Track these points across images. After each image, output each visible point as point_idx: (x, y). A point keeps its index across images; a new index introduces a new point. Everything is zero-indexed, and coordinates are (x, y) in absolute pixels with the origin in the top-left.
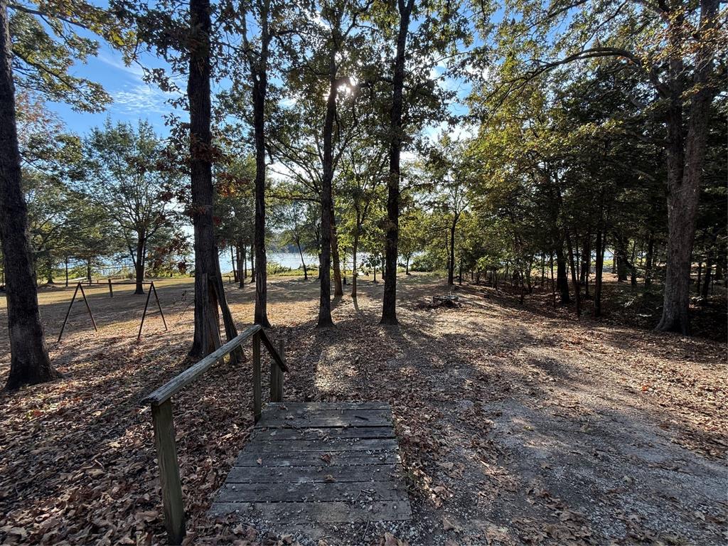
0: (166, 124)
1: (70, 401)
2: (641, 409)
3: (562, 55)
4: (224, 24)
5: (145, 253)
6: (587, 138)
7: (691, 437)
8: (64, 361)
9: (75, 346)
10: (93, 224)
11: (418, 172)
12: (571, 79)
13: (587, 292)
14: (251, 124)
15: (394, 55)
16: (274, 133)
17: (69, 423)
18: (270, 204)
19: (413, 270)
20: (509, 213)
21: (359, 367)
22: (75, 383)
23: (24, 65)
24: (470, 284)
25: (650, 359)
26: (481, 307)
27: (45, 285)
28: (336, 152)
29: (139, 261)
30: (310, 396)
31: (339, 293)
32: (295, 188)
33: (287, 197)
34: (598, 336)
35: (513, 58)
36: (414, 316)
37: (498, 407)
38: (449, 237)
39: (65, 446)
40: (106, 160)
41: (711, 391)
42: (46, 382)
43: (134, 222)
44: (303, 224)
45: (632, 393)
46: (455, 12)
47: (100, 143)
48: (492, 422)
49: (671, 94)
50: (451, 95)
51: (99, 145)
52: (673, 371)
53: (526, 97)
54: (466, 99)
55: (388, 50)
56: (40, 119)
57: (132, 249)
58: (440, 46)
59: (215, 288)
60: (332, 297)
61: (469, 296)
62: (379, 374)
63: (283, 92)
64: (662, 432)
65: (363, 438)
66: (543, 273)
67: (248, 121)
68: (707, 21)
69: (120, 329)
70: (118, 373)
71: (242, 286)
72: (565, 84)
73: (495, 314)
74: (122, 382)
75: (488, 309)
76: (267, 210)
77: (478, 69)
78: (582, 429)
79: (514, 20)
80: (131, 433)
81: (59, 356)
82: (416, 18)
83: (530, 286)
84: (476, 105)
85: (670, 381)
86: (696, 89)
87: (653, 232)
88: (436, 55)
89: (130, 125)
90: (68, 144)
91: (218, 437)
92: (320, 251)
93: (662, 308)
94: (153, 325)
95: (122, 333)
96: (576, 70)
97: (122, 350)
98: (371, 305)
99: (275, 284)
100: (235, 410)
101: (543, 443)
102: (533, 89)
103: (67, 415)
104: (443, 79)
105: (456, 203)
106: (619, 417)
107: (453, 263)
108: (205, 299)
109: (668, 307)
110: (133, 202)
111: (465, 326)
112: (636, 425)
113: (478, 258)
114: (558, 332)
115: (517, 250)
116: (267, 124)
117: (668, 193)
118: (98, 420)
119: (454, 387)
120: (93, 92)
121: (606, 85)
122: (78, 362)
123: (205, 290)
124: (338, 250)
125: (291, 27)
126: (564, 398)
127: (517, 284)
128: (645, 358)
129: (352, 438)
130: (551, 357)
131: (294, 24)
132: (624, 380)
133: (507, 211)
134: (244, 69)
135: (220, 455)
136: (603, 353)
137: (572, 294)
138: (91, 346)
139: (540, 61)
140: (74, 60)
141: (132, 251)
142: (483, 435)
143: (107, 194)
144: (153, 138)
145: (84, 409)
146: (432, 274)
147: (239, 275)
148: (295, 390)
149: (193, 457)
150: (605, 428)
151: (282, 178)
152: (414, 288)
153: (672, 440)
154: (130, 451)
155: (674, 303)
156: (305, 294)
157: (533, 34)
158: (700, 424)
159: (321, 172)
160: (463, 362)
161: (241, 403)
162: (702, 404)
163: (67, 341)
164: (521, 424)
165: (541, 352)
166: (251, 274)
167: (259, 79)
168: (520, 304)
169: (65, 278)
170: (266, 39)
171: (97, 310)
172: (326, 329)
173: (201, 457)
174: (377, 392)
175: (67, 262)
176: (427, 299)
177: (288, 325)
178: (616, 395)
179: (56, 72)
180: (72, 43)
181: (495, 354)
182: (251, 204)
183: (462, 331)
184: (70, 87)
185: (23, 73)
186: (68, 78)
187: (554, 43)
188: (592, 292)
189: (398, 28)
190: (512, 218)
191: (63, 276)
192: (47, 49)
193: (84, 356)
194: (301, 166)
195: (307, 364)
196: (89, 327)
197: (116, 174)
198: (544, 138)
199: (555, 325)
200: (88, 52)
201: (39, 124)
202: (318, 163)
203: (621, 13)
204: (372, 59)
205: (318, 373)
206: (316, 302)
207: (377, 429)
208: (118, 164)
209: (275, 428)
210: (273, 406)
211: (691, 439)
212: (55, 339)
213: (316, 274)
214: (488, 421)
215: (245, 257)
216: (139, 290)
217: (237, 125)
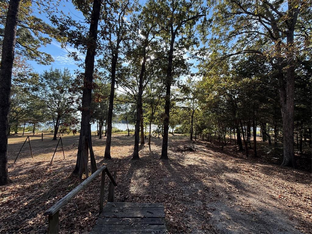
0: (75, 73)
1: (13, 196)
2: (279, 208)
3: (235, 52)
4: (102, 37)
5: (60, 121)
6: (246, 84)
7: (304, 225)
8: (14, 174)
9: (21, 166)
10: (39, 109)
11: (178, 93)
12: (239, 60)
13: (250, 146)
14: (110, 72)
15: (169, 49)
16: (119, 75)
17: (11, 208)
18: (115, 103)
19: (175, 133)
20: (216, 111)
21: (150, 181)
22: (18, 186)
23: (21, 46)
24: (200, 140)
25: (280, 181)
26: (205, 151)
27: (13, 135)
28: (144, 84)
29: (57, 125)
30: (127, 197)
31: (143, 143)
32: (126, 97)
33: (123, 101)
34: (257, 168)
35: (216, 53)
36: (175, 155)
37: (213, 205)
38: (191, 120)
39: (6, 223)
40: (48, 83)
41: (309, 199)
42: (4, 185)
43: (57, 109)
44: (129, 112)
45: (274, 199)
46: (193, 35)
47: (47, 76)
48: (211, 214)
49: (278, 68)
50: (191, 65)
51: (46, 77)
52: (292, 188)
53: (221, 66)
54: (197, 66)
55: (166, 47)
56: (23, 66)
57: (55, 120)
58: (187, 47)
59: (88, 142)
60: (140, 144)
61: (199, 146)
62: (159, 185)
63: (124, 60)
64: (290, 222)
65: (150, 224)
66: (231, 137)
67: (109, 70)
68: (290, 44)
69: (43, 157)
70: (39, 181)
71: (101, 138)
72: (236, 61)
73: (211, 155)
74: (40, 186)
75: (208, 152)
76: (114, 106)
77: (202, 56)
78: (253, 220)
79: (215, 38)
80: (40, 216)
81: (13, 171)
82: (178, 36)
83: (225, 142)
84: (201, 68)
85: (291, 193)
86: (288, 67)
87: (276, 122)
88: (185, 50)
89: (60, 70)
90: (33, 77)
91: (81, 219)
92: (136, 124)
93: (283, 155)
94: (59, 156)
95: (44, 159)
96: (241, 57)
97: (43, 168)
98: (156, 148)
99: (115, 137)
100: (91, 204)
101: (235, 227)
102: (224, 63)
103: (11, 204)
104: (188, 59)
105: (193, 105)
106: (270, 212)
107: (192, 131)
108: (83, 147)
109: (286, 155)
110: (57, 100)
111: (198, 161)
112: (278, 218)
113: (203, 129)
114: (239, 165)
115: (220, 127)
116: (116, 72)
117: (281, 107)
118: (25, 208)
119: (193, 193)
120: (47, 57)
121: (253, 63)
122: (21, 174)
123: (83, 144)
124: (143, 124)
125: (129, 37)
126: (243, 201)
127: (220, 141)
128: (278, 180)
129: (145, 224)
130: (236, 179)
131: (130, 36)
132: (270, 192)
133: (215, 110)
134: (109, 52)
135: (81, 230)
136: (259, 177)
137: (244, 146)
138: (29, 166)
139: (226, 53)
140: (41, 45)
141: (54, 121)
142: (207, 222)
143: (47, 97)
144: (69, 75)
145: (20, 201)
146: (183, 135)
147: (100, 133)
148: (120, 193)
149: (68, 231)
150: (264, 219)
151: (121, 93)
152: (176, 141)
153: (296, 227)
154: (38, 227)
155: (288, 154)
156: (128, 142)
157: (223, 43)
158: (307, 217)
159: (138, 91)
160: (197, 180)
161: (94, 200)
162: (306, 206)
163: (18, 163)
164: (225, 216)
165: (232, 176)
166: (105, 132)
167: (114, 55)
168: (221, 150)
169: (23, 131)
170: (119, 41)
171: (34, 147)
172: (136, 161)
173: (72, 231)
174: (158, 195)
175: (24, 125)
176: (181, 147)
177: (119, 158)
178: (267, 200)
179: (33, 50)
180: (41, 39)
181: (211, 176)
182: (107, 103)
183: (197, 163)
184: (38, 55)
185: (19, 49)
186: (37, 52)
187: (231, 47)
188: (252, 146)
189: (171, 39)
190: (217, 113)
191: (22, 130)
192: (31, 41)
193: (25, 171)
194: (130, 89)
195: (126, 179)
196: (29, 156)
197: (52, 89)
198: (229, 82)
199: (237, 162)
200: (47, 43)
201: (23, 68)
202: (137, 88)
203: (256, 37)
204: (160, 50)
205: (131, 184)
206: (132, 146)
207: (157, 219)
208: (53, 85)
209: (109, 217)
210: (109, 204)
211: (304, 227)
212: (12, 162)
213: (133, 133)
214: (209, 213)
215: (103, 125)
216: (55, 138)
217: (104, 72)
